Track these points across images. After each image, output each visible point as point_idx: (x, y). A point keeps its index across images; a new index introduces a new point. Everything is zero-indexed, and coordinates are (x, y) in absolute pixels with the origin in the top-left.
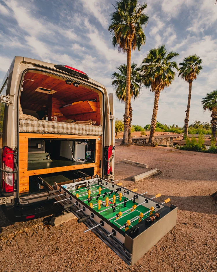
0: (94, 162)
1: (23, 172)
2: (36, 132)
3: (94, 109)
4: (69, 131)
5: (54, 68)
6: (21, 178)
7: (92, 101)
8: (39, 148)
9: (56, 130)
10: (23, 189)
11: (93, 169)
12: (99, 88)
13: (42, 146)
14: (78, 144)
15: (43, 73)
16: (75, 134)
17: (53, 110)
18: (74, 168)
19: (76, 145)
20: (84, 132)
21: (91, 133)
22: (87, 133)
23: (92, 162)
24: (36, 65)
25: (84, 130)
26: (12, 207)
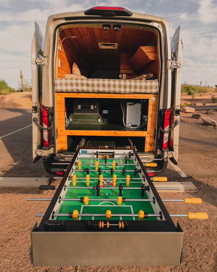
0: (146, 130)
1: (61, 131)
2: (70, 91)
3: (151, 57)
4: (106, 89)
5: (84, 15)
6: (60, 136)
7: (150, 46)
8: (92, 110)
9: (90, 89)
10: (62, 147)
11: (143, 138)
12: (151, 24)
13: (95, 107)
14: (130, 106)
15: (75, 26)
16: (115, 93)
17: (122, 67)
18: (115, 134)
19: (127, 107)
20: (128, 90)
21: (138, 90)
22: (133, 90)
23: (144, 130)
24: (66, 19)
25: (128, 87)
26: (46, 159)
